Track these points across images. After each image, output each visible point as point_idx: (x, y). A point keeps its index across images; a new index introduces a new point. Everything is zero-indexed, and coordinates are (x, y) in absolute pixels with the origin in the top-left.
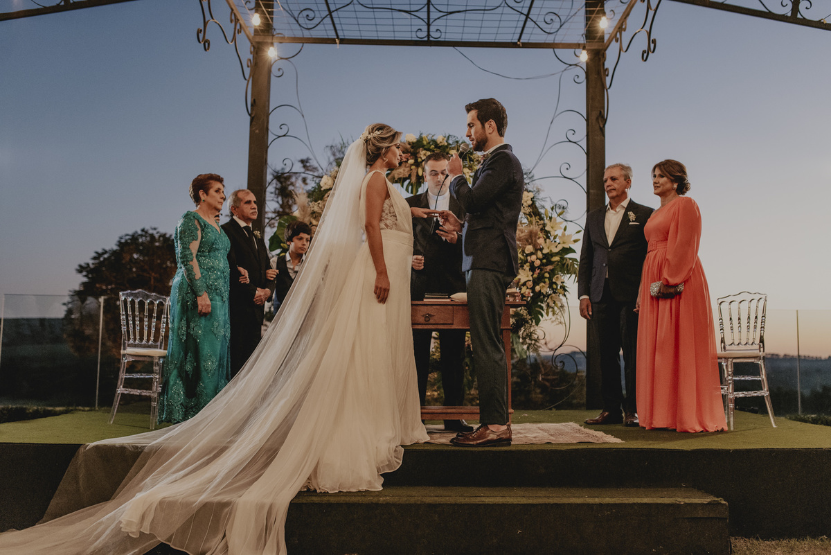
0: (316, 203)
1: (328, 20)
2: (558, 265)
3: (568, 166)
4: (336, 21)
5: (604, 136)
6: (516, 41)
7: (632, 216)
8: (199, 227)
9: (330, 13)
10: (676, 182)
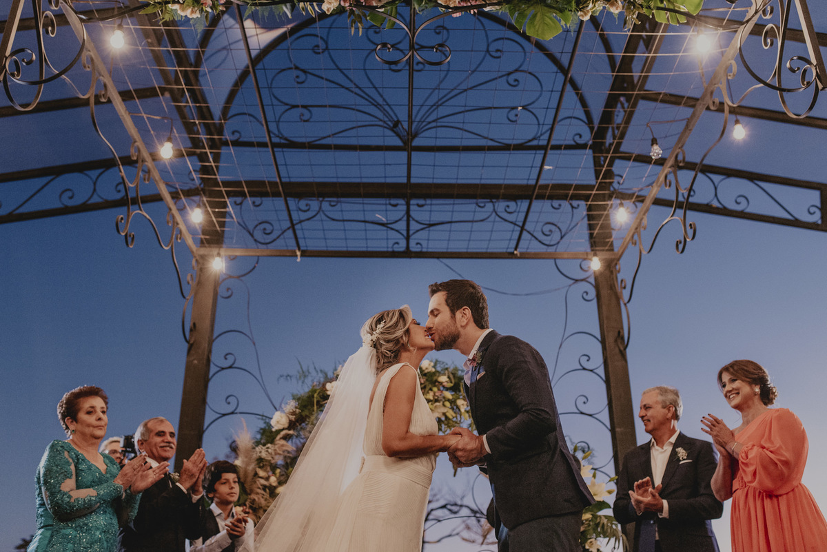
0: (264, 448)
1: (290, 233)
2: (589, 525)
3: (585, 400)
4: (299, 233)
5: (626, 360)
6: (512, 250)
7: (682, 452)
8: (71, 461)
9: (293, 226)
10: (756, 384)
